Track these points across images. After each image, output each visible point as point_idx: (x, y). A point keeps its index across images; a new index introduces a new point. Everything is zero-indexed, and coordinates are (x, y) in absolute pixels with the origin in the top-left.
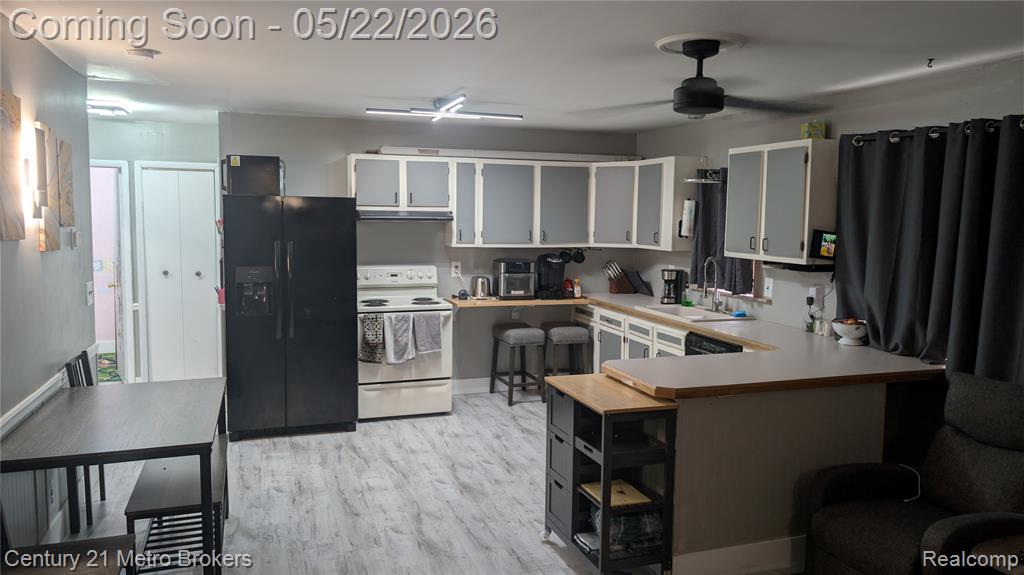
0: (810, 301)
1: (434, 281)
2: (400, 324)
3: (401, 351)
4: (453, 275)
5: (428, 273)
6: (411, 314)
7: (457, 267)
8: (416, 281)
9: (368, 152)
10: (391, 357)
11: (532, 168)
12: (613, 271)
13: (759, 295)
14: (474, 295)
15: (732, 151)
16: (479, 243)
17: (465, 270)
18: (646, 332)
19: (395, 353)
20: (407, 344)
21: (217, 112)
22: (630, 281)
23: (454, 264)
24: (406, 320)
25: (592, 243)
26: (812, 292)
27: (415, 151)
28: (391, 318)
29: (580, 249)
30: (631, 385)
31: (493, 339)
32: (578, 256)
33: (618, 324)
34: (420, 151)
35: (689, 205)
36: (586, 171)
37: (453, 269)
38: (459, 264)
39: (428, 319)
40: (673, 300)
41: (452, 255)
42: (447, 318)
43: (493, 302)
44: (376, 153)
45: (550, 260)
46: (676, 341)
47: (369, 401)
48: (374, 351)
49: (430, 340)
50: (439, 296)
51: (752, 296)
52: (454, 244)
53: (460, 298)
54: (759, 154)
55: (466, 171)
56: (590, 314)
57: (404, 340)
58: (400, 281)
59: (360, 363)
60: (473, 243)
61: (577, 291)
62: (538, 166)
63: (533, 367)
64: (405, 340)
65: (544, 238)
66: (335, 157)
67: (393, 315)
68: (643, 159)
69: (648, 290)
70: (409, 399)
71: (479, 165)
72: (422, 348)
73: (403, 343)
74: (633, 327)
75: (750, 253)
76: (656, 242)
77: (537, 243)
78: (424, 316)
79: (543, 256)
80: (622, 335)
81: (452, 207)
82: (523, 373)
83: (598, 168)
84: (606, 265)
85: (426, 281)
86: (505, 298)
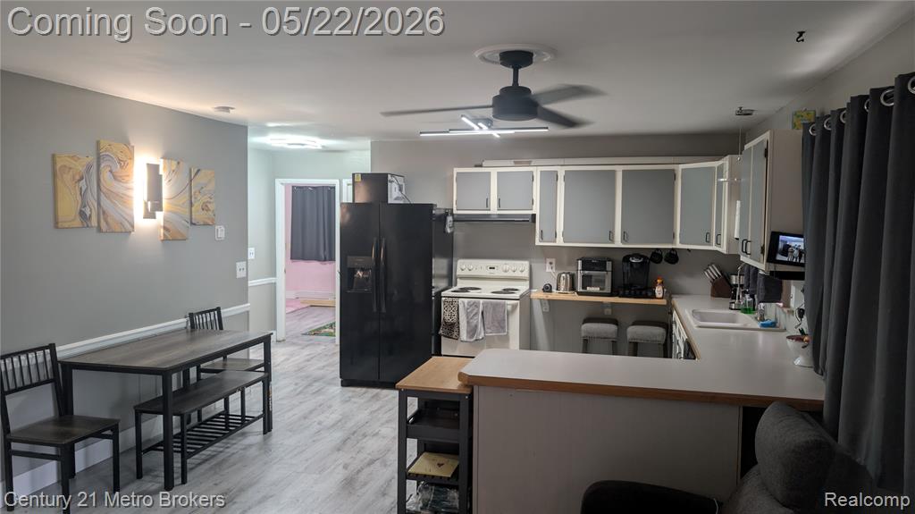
0: (800, 313)
2: (472, 308)
3: (472, 331)
4: (547, 270)
5: (520, 267)
6: (481, 301)
7: (551, 263)
8: (510, 274)
9: (476, 166)
10: (464, 336)
11: (613, 172)
12: (713, 273)
13: (787, 304)
14: (557, 289)
16: (560, 242)
17: (555, 266)
19: (468, 332)
20: (476, 326)
21: (369, 142)
23: (549, 260)
24: (477, 306)
25: (678, 245)
27: (511, 162)
28: (464, 303)
29: (658, 249)
32: (673, 256)
34: (515, 163)
36: (673, 174)
37: (548, 264)
38: (553, 261)
39: (495, 306)
41: (547, 253)
42: (514, 307)
43: (575, 297)
48: (452, 328)
49: (496, 324)
51: (781, 305)
52: (538, 243)
53: (544, 291)
55: (549, 178)
57: (474, 322)
58: (496, 273)
59: (443, 338)
60: (555, 242)
61: (659, 291)
62: (619, 170)
64: (476, 322)
65: (625, 238)
67: (466, 300)
71: (561, 171)
72: (489, 331)
73: (473, 325)
77: (618, 243)
78: (491, 303)
79: (628, 255)
81: (536, 210)
83: (685, 169)
84: (702, 268)
85: (518, 274)
86: (580, 294)
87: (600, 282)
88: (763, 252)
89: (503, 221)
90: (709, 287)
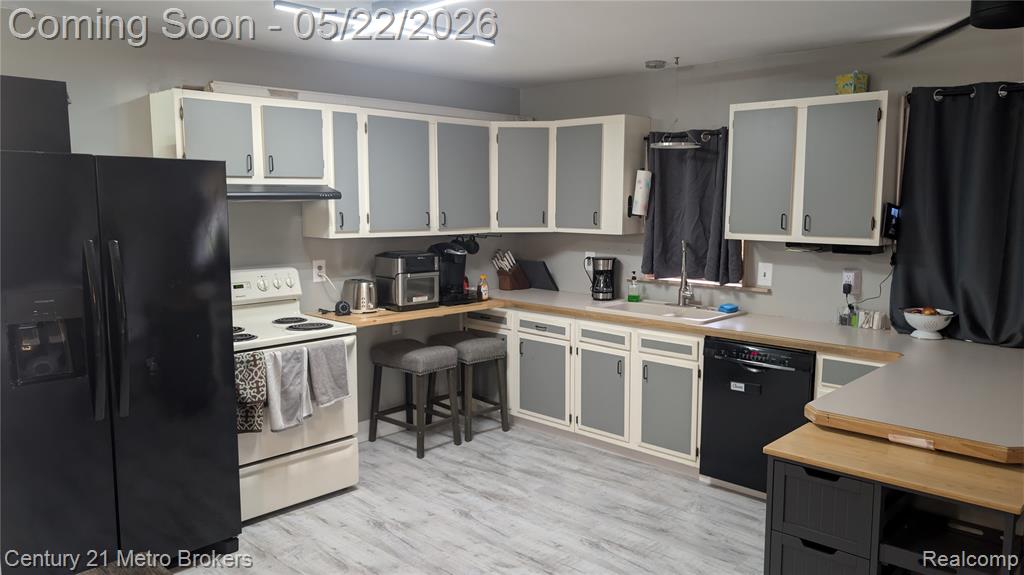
0: (847, 289)
1: (297, 290)
2: (290, 365)
3: (290, 410)
4: (316, 279)
5: (287, 280)
6: (304, 347)
7: (320, 268)
8: (272, 293)
10: (277, 419)
11: (426, 124)
13: (750, 285)
14: (357, 308)
15: (734, 108)
16: (365, 231)
17: (332, 271)
18: (620, 340)
19: (285, 411)
20: (301, 395)
22: (525, 272)
23: (316, 263)
24: (298, 356)
25: (494, 228)
26: (848, 277)
28: (275, 357)
31: (373, 366)
32: (470, 244)
33: (561, 331)
34: (272, 91)
35: (643, 177)
36: (486, 133)
37: (315, 271)
38: (322, 263)
39: (329, 352)
40: (609, 296)
41: (313, 250)
42: (350, 347)
43: (384, 317)
44: (201, 89)
45: (453, 252)
47: (255, 492)
48: (251, 413)
49: (333, 384)
51: (740, 285)
52: (331, 234)
53: (338, 312)
54: (794, 110)
55: (344, 123)
56: (501, 320)
57: (294, 390)
60: (357, 232)
61: (484, 290)
62: (433, 123)
63: (419, 396)
64: (298, 388)
65: (444, 224)
66: (129, 94)
67: (278, 352)
69: (550, 284)
70: (302, 477)
71: (362, 120)
72: (325, 398)
73: (294, 395)
74: (586, 333)
76: (596, 223)
77: (435, 230)
78: (323, 349)
79: (439, 246)
80: (567, 345)
81: (328, 178)
82: (408, 406)
83: (500, 129)
84: (497, 254)
85: (285, 292)
86: (405, 309)
87: (426, 288)
88: (873, 226)
89: (274, 197)
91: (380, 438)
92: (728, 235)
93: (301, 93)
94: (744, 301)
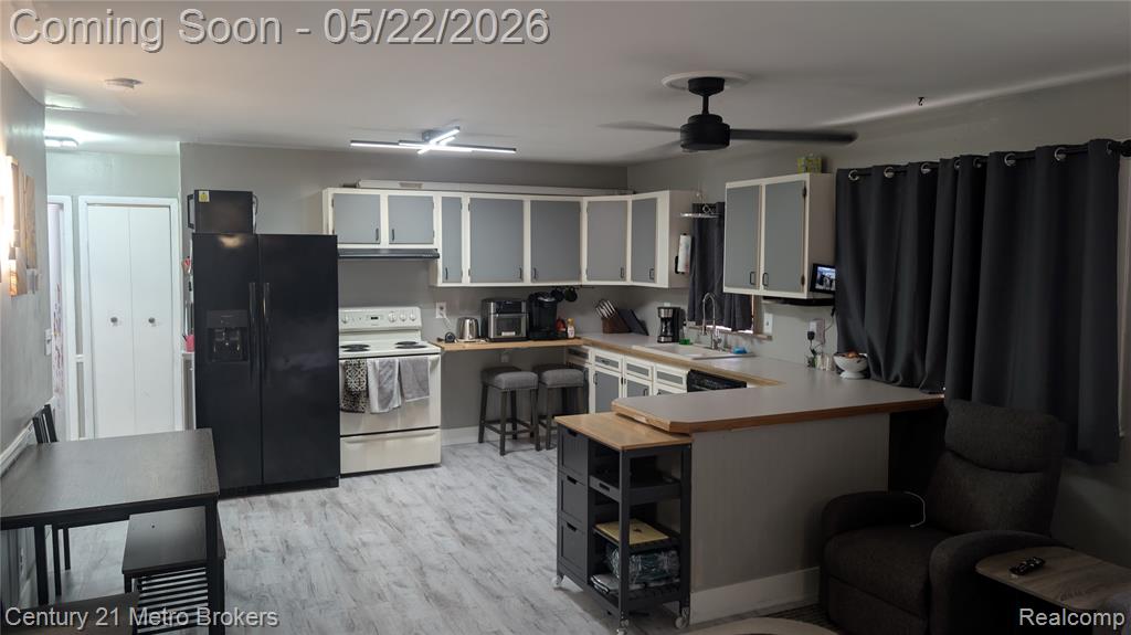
0: (811, 336)
1: (418, 323)
2: (385, 370)
3: (386, 399)
4: (438, 316)
5: (411, 315)
6: (397, 359)
7: (442, 308)
8: (399, 324)
9: (345, 186)
10: (375, 406)
11: (521, 202)
12: (607, 309)
13: (758, 331)
14: (461, 338)
15: (729, 185)
16: (466, 282)
17: (451, 312)
18: (644, 372)
19: (380, 401)
20: (392, 392)
21: (178, 143)
22: (624, 319)
23: (438, 305)
24: (391, 366)
25: (585, 281)
26: (813, 327)
27: (397, 184)
28: (374, 364)
29: (572, 287)
30: (643, 420)
31: (481, 386)
32: (570, 294)
33: (615, 364)
34: (402, 185)
35: (684, 240)
36: (577, 206)
37: (438, 310)
38: (444, 305)
39: (415, 364)
40: (670, 339)
41: (437, 296)
42: (434, 363)
43: (482, 345)
44: (354, 186)
45: (541, 299)
46: (677, 380)
47: (352, 454)
48: (357, 400)
49: (417, 386)
50: (423, 339)
51: (751, 332)
52: (440, 283)
53: (446, 341)
54: (757, 188)
55: (452, 207)
56: (585, 355)
57: (388, 387)
58: (382, 324)
59: (341, 413)
60: (460, 282)
61: (571, 330)
62: (527, 201)
63: (524, 413)
64: (390, 387)
65: (535, 277)
66: (307, 192)
67: (377, 361)
68: (635, 193)
69: (643, 330)
70: (394, 451)
71: (466, 199)
72: (410, 396)
73: (388, 391)
74: (630, 367)
75: (749, 288)
76: (652, 279)
77: (528, 282)
78: (410, 361)
79: (534, 295)
80: (619, 376)
81: (438, 244)
82: (514, 420)
83: (589, 203)
84: (599, 304)
85: (408, 324)
86: (495, 341)
87: (515, 326)
88: (803, 283)
89: (396, 258)
90: (599, 324)
91: (488, 442)
92: (726, 290)
93: (425, 185)
94: (756, 346)
